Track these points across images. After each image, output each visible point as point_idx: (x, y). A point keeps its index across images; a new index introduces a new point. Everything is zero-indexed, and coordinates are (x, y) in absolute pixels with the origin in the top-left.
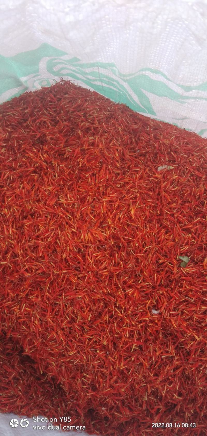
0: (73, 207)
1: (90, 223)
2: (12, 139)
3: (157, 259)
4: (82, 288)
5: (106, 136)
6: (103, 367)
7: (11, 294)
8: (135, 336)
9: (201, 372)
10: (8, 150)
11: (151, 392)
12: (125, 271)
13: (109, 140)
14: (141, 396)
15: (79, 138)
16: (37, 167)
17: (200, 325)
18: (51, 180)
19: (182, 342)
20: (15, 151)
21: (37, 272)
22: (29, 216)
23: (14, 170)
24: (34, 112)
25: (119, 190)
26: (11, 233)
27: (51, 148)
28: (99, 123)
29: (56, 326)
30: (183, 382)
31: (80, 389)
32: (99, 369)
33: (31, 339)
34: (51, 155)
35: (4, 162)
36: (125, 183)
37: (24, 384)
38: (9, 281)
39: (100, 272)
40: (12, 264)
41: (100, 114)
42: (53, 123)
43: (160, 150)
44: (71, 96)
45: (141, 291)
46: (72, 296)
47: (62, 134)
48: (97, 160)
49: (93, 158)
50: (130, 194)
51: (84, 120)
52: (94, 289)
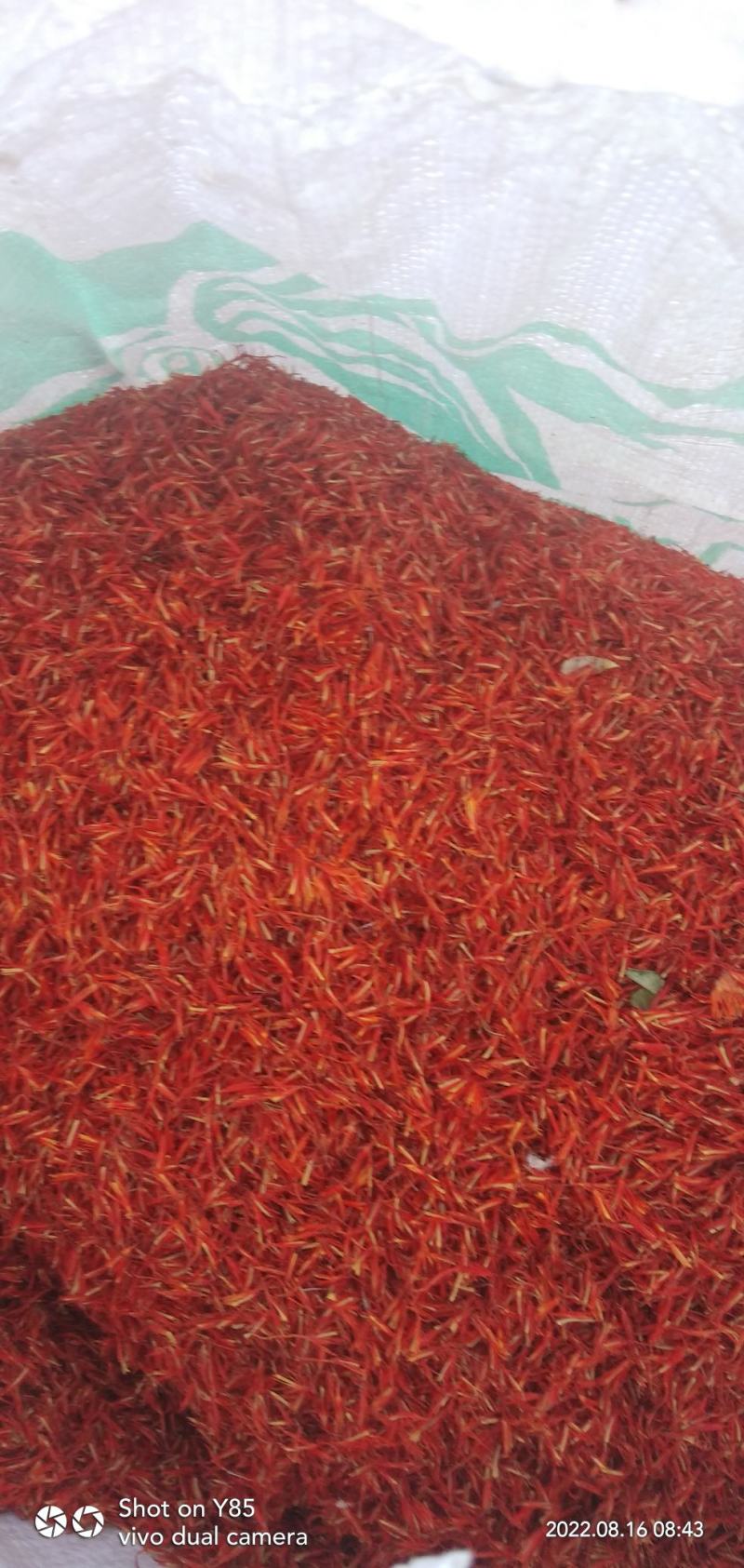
0: (266, 786)
1: (320, 844)
2: (65, 544)
3: (551, 978)
4: (286, 1069)
5: (388, 547)
6: (347, 1353)
7: (32, 1082)
8: (464, 1247)
9: (693, 1380)
10: (49, 582)
11: (514, 1450)
12: (438, 1015)
13: (397, 561)
14: (477, 1461)
15: (295, 549)
16: (145, 644)
17: (692, 1215)
19: (629, 1273)
20: (73, 584)
21: (129, 1006)
22: (111, 811)
23: (66, 648)
24: (141, 457)
25: (428, 735)
26: (42, 867)
27: (196, 579)
28: (366, 502)
29: (186, 1202)
30: (628, 1416)
31: (261, 1430)
32: (332, 1361)
33: (92, 1247)
34: (196, 604)
35: (31, 621)
36: (447, 708)
37: (60, 1409)
38: (25, 1035)
39: (350, 1014)
40: (41, 978)
41: (370, 474)
42: (206, 496)
43: (571, 603)
44: (272, 410)
45: (488, 1086)
46: (247, 1097)
47: (237, 535)
48: (353, 628)
49: (342, 619)
50: (464, 750)
51: (315, 491)
52: (328, 1075)
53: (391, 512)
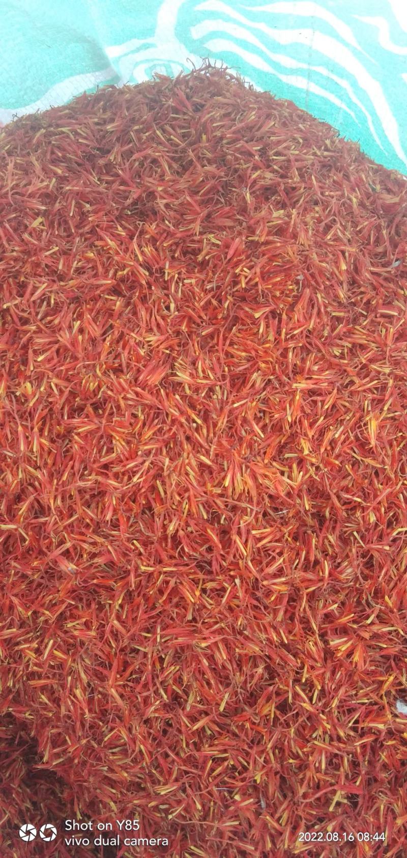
0: (211, 397)
1: (250, 446)
2: (65, 196)
4: (212, 620)
5: (317, 212)
6: (245, 837)
7: (20, 609)
8: (342, 769)
10: (51, 225)
12: (333, 587)
13: (323, 224)
15: (244, 211)
16: (122, 280)
18: (158, 318)
20: (69, 228)
21: (96, 560)
22: (89, 409)
23: (61, 278)
24: (128, 132)
25: (337, 365)
26: (35, 450)
27: (165, 230)
28: (301, 176)
29: (130, 710)
32: (234, 843)
34: (163, 250)
35: (35, 254)
36: (354, 345)
38: (16, 574)
39: (265, 583)
40: (30, 533)
41: (305, 154)
42: (175, 166)
44: (230, 102)
45: (370, 647)
46: (180, 640)
47: (199, 198)
48: (288, 276)
49: (279, 268)
50: (368, 379)
51: (261, 165)
52: (245, 629)
53: (320, 184)
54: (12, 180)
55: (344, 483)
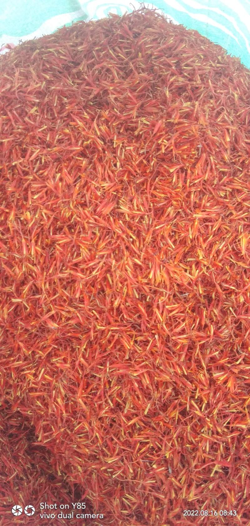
0: (141, 222)
1: (166, 253)
2: (51, 93)
4: (141, 360)
5: (212, 104)
6: (159, 491)
7: (24, 350)
8: (219, 452)
10: (42, 112)
12: (216, 341)
13: (215, 111)
15: (164, 102)
16: (87, 147)
20: (54, 114)
21: (70, 322)
22: (66, 229)
23: (49, 146)
24: (92, 51)
25: (222, 202)
26: (32, 254)
27: (114, 115)
28: (202, 80)
29: (90, 412)
31: (117, 514)
34: (113, 128)
35: (32, 131)
36: (233, 190)
38: (22, 329)
39: (174, 338)
40: (30, 304)
41: (205, 65)
42: (121, 73)
44: (157, 31)
45: (238, 378)
46: (121, 371)
47: (136, 94)
48: (192, 145)
49: (186, 140)
50: (241, 212)
51: (176, 72)
52: (160, 365)
53: (214, 85)
54: (18, 83)
55: (224, 277)
